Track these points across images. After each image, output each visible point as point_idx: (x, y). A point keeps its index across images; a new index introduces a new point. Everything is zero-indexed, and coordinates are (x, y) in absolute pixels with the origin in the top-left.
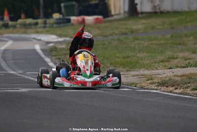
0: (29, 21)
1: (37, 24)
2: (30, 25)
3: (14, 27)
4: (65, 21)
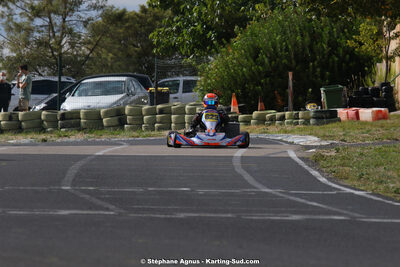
0: (271, 113)
1: (282, 118)
2: (273, 119)
3: (247, 122)
4: (328, 115)
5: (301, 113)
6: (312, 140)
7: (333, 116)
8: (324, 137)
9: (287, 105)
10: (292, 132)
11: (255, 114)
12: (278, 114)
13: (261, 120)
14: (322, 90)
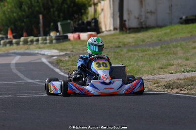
0: (31, 38)
1: (37, 41)
2: (32, 41)
3: (17, 44)
6: (55, 52)
8: (61, 50)
9: (40, 33)
10: (43, 48)
11: (22, 39)
12: (35, 39)
13: (26, 42)
14: (59, 24)
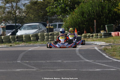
1: (93, 36)
4: (108, 34)
5: (99, 34)
6: (103, 43)
7: (110, 35)
8: (107, 42)
9: (94, 31)
10: (96, 40)
11: (83, 35)
12: (91, 35)
13: (85, 37)
14: (106, 26)
